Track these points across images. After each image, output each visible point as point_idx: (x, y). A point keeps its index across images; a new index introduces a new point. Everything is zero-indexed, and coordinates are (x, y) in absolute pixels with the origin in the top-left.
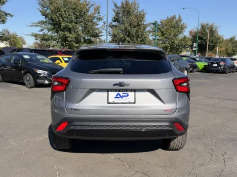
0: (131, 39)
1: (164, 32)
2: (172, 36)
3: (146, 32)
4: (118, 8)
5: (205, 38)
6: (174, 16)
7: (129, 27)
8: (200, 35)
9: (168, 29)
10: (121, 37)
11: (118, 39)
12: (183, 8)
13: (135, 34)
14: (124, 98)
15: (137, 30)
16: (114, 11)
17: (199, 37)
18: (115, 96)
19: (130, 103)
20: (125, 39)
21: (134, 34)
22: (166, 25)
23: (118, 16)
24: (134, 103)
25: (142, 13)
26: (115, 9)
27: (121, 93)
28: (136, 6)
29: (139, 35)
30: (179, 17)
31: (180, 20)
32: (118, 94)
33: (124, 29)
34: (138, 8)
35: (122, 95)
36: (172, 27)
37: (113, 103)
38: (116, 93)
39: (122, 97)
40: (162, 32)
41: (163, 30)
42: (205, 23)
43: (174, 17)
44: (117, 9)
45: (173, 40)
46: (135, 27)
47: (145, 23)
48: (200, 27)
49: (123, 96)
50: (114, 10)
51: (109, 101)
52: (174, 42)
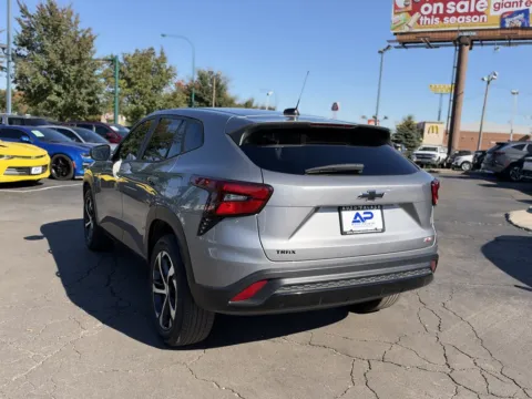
0: (64, 88)
1: (133, 80)
2: (149, 90)
3: (96, 77)
4: (30, 16)
5: (206, 99)
6: (152, 49)
7: (60, 62)
8: (198, 92)
9: (140, 74)
10: (41, 82)
11: (33, 86)
12: (163, 36)
13: (75, 79)
14: (368, 221)
15: (79, 71)
16: (21, 23)
17: (196, 96)
18: (352, 219)
19: (376, 231)
20: (51, 88)
21: (72, 79)
22: (136, 67)
23: (31, 36)
24: (383, 230)
25: (88, 35)
26: (23, 19)
27: (361, 212)
28: (73, 18)
29: (83, 81)
30: (162, 53)
31: (163, 59)
32: (358, 215)
33: (46, 64)
34: (76, 23)
35: (363, 216)
36: (148, 71)
37: (352, 233)
38: (354, 212)
39: (363, 220)
40: (128, 80)
41: (131, 75)
42: (205, 69)
43: (151, 52)
44: (27, 19)
45: (153, 99)
46: (73, 63)
47: (95, 57)
48: (196, 78)
49: (366, 218)
50: (19, 21)
51: (345, 230)
52: (153, 102)
